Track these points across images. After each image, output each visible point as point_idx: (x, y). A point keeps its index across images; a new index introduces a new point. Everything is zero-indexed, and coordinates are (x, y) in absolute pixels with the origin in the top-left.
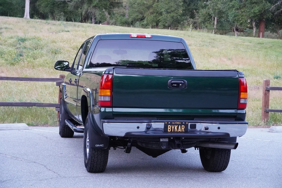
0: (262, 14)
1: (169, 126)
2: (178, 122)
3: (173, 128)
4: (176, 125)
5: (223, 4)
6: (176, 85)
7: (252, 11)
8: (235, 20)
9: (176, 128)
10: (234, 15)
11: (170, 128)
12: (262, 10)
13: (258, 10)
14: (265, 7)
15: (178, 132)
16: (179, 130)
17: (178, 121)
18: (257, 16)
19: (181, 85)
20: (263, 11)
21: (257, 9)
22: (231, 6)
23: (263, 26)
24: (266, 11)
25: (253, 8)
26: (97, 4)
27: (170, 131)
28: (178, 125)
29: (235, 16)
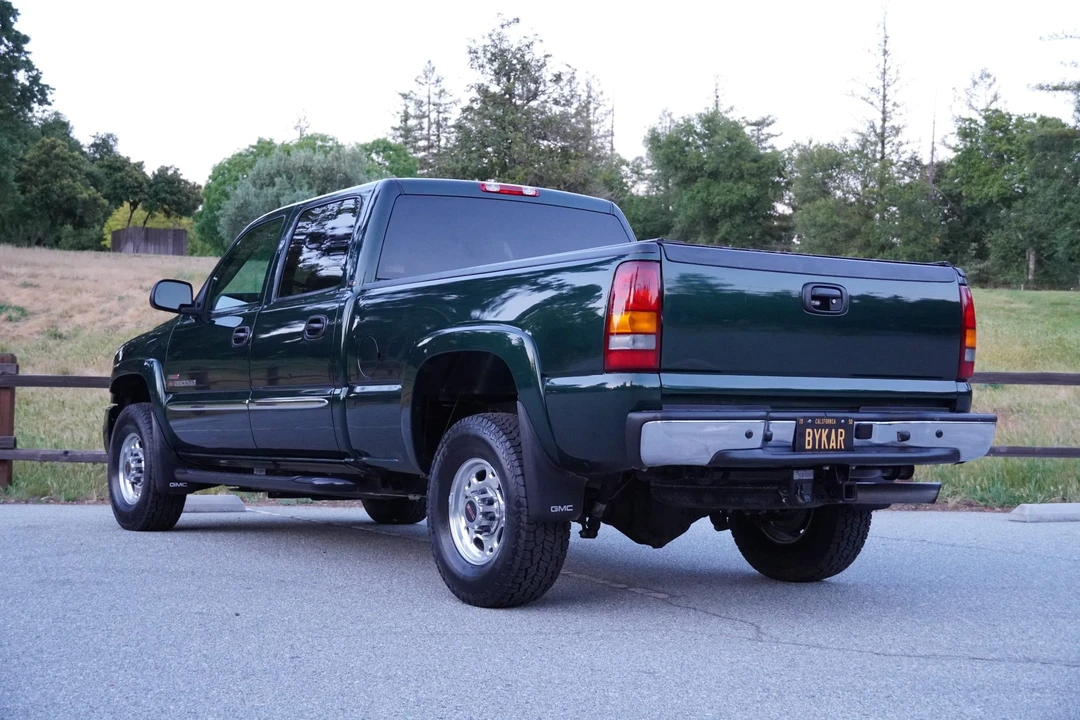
1: (808, 430)
2: (829, 418)
3: (817, 437)
4: (825, 426)
6: (818, 303)
9: (824, 438)
11: (810, 438)
15: (829, 450)
16: (831, 444)
17: (828, 415)
19: (834, 301)
27: (810, 447)
28: (830, 427)
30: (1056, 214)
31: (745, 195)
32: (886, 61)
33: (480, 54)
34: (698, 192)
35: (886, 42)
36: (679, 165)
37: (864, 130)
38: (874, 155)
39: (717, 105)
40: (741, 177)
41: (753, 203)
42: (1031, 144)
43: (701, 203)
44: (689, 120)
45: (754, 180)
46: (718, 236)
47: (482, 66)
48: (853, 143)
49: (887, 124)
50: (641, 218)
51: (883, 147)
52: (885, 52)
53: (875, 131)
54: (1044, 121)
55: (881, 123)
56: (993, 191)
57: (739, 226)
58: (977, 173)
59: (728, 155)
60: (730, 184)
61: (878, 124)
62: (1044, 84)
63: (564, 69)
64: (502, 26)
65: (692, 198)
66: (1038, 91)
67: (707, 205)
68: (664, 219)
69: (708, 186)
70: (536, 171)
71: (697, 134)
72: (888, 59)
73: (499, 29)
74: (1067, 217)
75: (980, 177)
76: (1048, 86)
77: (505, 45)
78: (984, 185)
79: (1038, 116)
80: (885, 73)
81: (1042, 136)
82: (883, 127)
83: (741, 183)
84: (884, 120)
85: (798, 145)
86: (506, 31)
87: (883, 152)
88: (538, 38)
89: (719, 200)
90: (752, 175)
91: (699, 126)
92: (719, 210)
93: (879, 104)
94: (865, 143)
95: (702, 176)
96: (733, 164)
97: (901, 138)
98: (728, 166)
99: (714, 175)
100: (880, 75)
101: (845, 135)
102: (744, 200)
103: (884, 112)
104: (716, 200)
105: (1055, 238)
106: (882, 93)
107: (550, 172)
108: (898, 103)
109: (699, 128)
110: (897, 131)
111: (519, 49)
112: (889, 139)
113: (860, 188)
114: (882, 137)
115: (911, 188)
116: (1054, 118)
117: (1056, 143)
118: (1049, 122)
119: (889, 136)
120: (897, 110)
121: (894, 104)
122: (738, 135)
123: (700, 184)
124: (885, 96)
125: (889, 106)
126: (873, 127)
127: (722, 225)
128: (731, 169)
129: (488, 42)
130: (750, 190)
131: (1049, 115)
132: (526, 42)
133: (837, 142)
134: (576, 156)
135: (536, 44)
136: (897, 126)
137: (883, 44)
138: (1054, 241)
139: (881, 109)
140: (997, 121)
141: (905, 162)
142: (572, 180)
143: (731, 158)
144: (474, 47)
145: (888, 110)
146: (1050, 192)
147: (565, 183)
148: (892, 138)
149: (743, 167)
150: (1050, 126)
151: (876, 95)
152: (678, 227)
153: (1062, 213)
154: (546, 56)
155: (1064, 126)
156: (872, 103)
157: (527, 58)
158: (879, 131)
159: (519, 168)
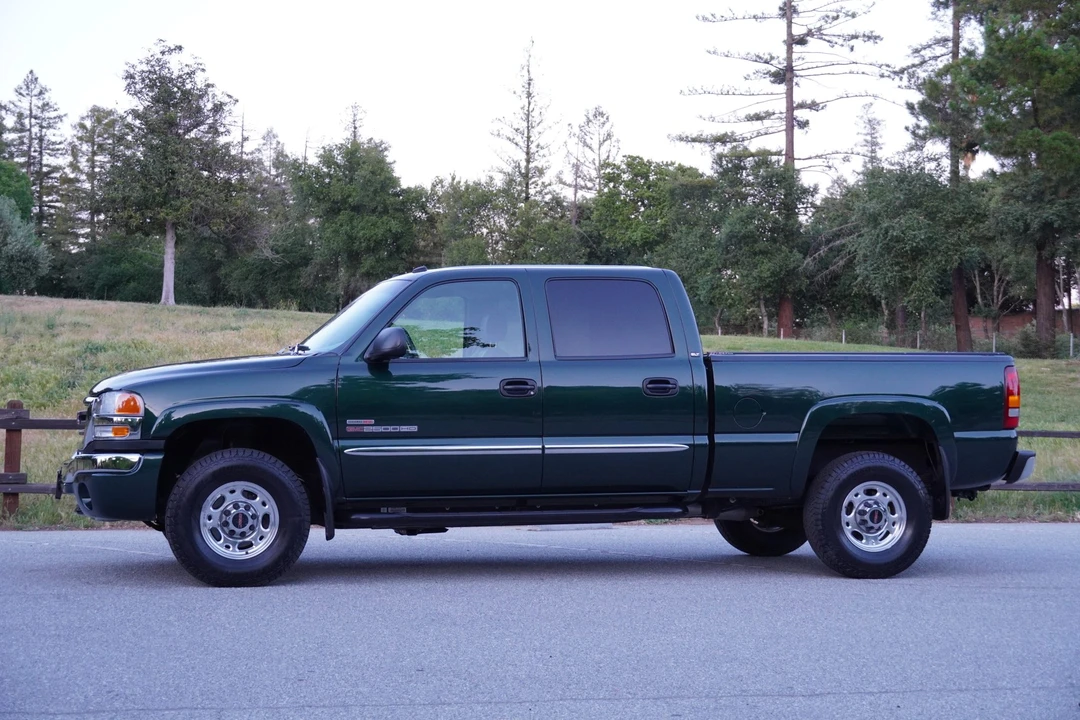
0: (782, 280)
5: (682, 257)
7: (755, 273)
8: (714, 297)
10: (709, 287)
12: (781, 270)
13: (769, 270)
14: (788, 262)
18: (768, 286)
20: (783, 273)
21: (766, 268)
22: (701, 262)
23: (788, 312)
24: (792, 273)
25: (755, 266)
26: (372, 267)
29: (713, 289)
30: (697, 260)
31: (391, 231)
32: (529, 104)
33: (138, 78)
34: (341, 225)
35: (529, 84)
36: (322, 197)
37: (509, 169)
38: (519, 195)
39: (355, 136)
40: (386, 211)
41: (397, 237)
42: (672, 192)
43: (345, 237)
44: (331, 151)
45: (398, 214)
46: (363, 270)
47: (140, 92)
48: (499, 182)
49: (532, 165)
50: (280, 249)
51: (527, 187)
52: (529, 95)
53: (520, 172)
54: (682, 169)
55: (525, 164)
56: (637, 236)
57: (383, 260)
58: (621, 217)
59: (372, 189)
60: (374, 218)
61: (523, 164)
62: (684, 136)
63: (226, 99)
64: (163, 53)
65: (336, 232)
66: (678, 142)
67: (351, 238)
68: (304, 250)
69: (351, 219)
70: (203, 204)
71: (339, 166)
72: (532, 101)
73: (160, 56)
74: (707, 263)
75: (623, 221)
76: (687, 137)
77: (165, 72)
78: (627, 228)
79: (676, 165)
80: (528, 116)
81: (682, 185)
82: (527, 167)
83: (385, 217)
84: (528, 161)
85: (441, 181)
86: (166, 57)
87: (527, 194)
88: (201, 67)
89: (364, 234)
90: (397, 210)
91: (339, 157)
92: (363, 245)
93: (523, 145)
94: (510, 182)
95: (346, 209)
96: (378, 198)
97: (546, 179)
98: (372, 200)
99: (357, 209)
100: (524, 117)
101: (491, 174)
102: (388, 235)
103: (528, 153)
104: (361, 234)
105: (696, 282)
106: (526, 135)
107: (216, 204)
108: (542, 144)
109: (339, 159)
110: (541, 172)
111: (180, 77)
112: (533, 180)
113: (505, 226)
114: (526, 176)
115: (556, 229)
116: (691, 168)
117: (696, 192)
118: (688, 172)
119: (533, 177)
120: (541, 152)
121: (538, 146)
122: (382, 170)
123: (343, 216)
124: (529, 138)
125: (533, 148)
126: (519, 167)
127: (365, 260)
128: (374, 204)
129: (146, 68)
130: (395, 226)
131: (687, 164)
132: (186, 70)
133: (484, 180)
134: (241, 189)
135: (199, 74)
136: (540, 167)
137: (527, 86)
138: (696, 285)
139: (525, 150)
140: (639, 168)
141: (546, 203)
142: (238, 213)
143: (375, 192)
144: (132, 71)
145: (532, 151)
146: (691, 238)
147: (230, 217)
148: (536, 179)
149: (388, 202)
150: (689, 176)
151: (520, 136)
152: (318, 259)
153: (703, 259)
154: (208, 86)
155: (702, 176)
156: (516, 144)
157: (188, 86)
158: (523, 171)
159: (185, 199)
